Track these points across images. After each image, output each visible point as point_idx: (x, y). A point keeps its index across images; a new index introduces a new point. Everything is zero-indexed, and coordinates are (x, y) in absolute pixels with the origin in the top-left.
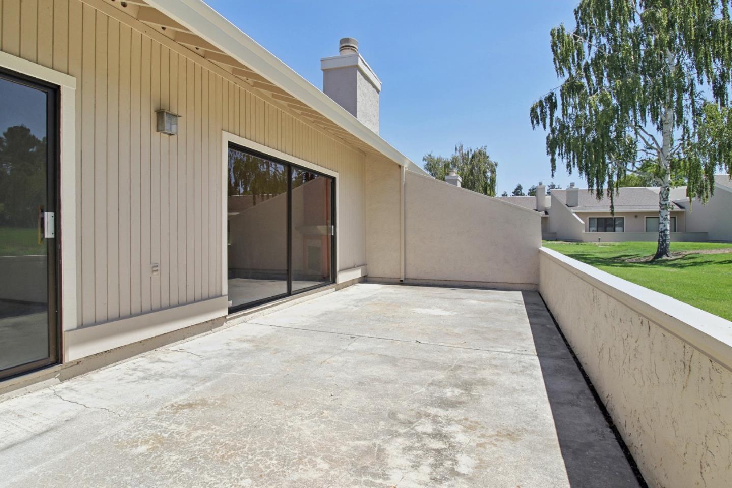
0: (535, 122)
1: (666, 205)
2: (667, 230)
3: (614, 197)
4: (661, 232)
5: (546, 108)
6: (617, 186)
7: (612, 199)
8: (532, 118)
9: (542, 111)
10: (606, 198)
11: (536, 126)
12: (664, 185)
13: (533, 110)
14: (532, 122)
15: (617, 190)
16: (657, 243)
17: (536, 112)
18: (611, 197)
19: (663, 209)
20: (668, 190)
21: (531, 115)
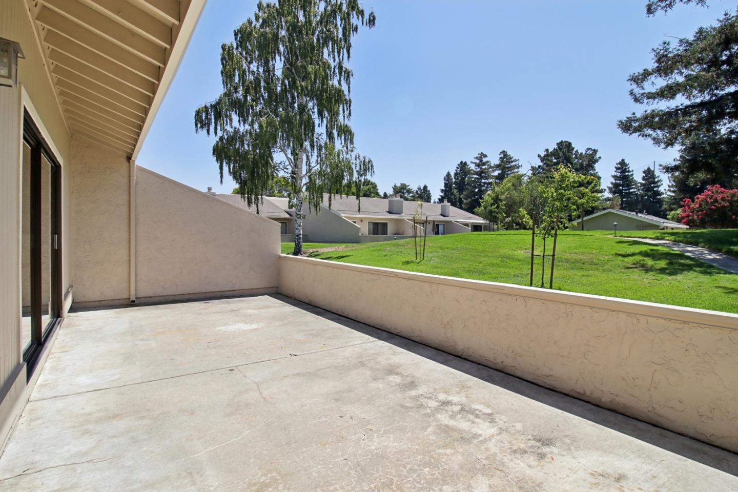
0: (199, 125)
1: (300, 215)
2: (300, 234)
3: (259, 205)
4: (297, 236)
5: (211, 115)
6: (262, 195)
7: (257, 207)
8: (196, 121)
9: (206, 117)
10: (253, 206)
11: (199, 130)
12: (299, 200)
13: (198, 113)
14: (196, 125)
15: (262, 197)
16: (294, 243)
17: (201, 117)
18: (257, 205)
19: (298, 218)
20: (302, 203)
21: (195, 118)
